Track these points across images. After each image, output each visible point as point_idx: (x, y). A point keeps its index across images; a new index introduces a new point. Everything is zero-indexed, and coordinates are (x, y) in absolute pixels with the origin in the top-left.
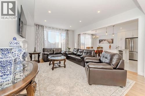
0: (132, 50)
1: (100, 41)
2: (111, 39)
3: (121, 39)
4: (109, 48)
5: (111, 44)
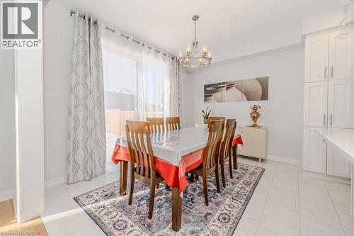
1: (210, 91)
2: (257, 79)
4: (252, 123)
5: (258, 103)
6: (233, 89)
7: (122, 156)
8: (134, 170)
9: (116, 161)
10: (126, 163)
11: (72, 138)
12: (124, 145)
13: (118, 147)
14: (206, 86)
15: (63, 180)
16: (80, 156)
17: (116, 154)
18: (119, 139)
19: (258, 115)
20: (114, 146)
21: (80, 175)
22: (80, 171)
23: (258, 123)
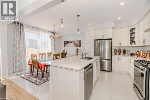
0: (103, 57)
1: (66, 43)
2: (78, 41)
3: (90, 41)
4: (76, 54)
5: (78, 48)
6: (72, 43)
7: (31, 63)
8: (33, 66)
9: (29, 65)
10: (32, 65)
11: (15, 59)
12: (31, 60)
13: (29, 61)
14: (65, 42)
15: (12, 71)
16: (18, 64)
17: (29, 63)
18: (29, 59)
19: (78, 51)
20: (28, 61)
21: (18, 70)
22: (18, 69)
23: (78, 54)
